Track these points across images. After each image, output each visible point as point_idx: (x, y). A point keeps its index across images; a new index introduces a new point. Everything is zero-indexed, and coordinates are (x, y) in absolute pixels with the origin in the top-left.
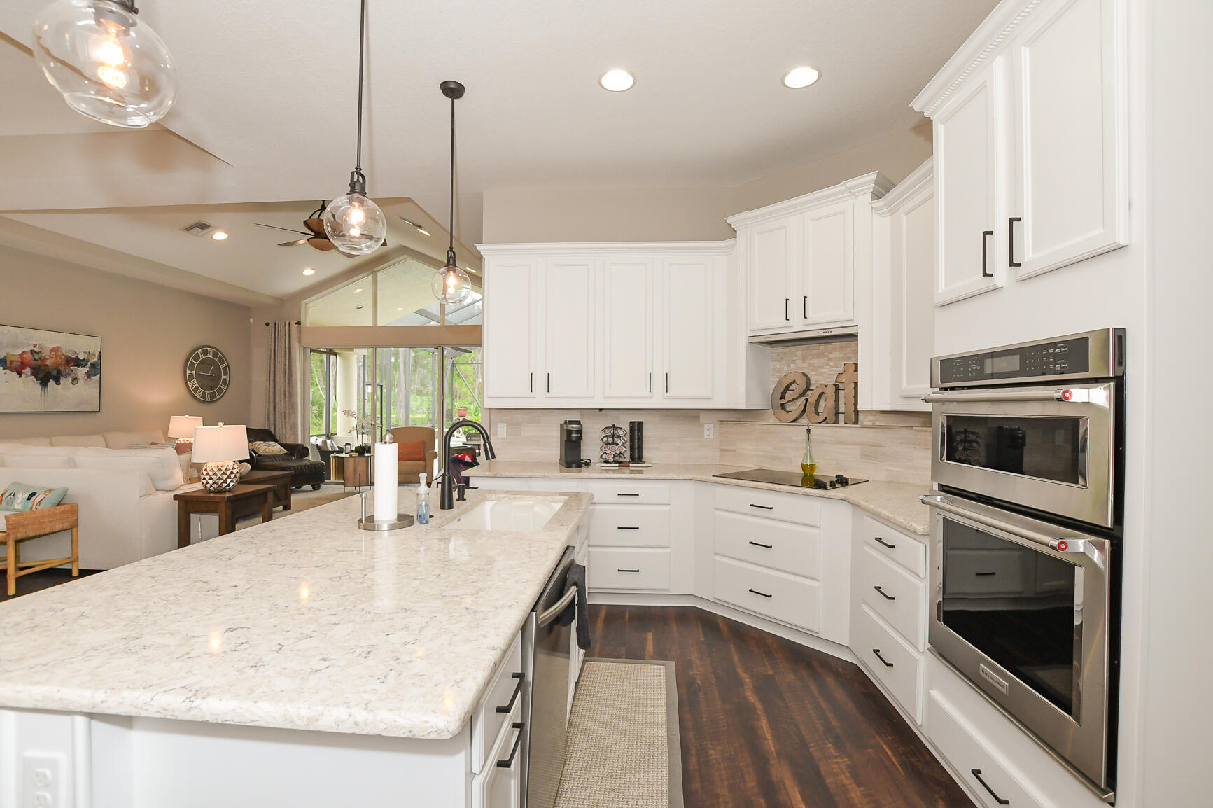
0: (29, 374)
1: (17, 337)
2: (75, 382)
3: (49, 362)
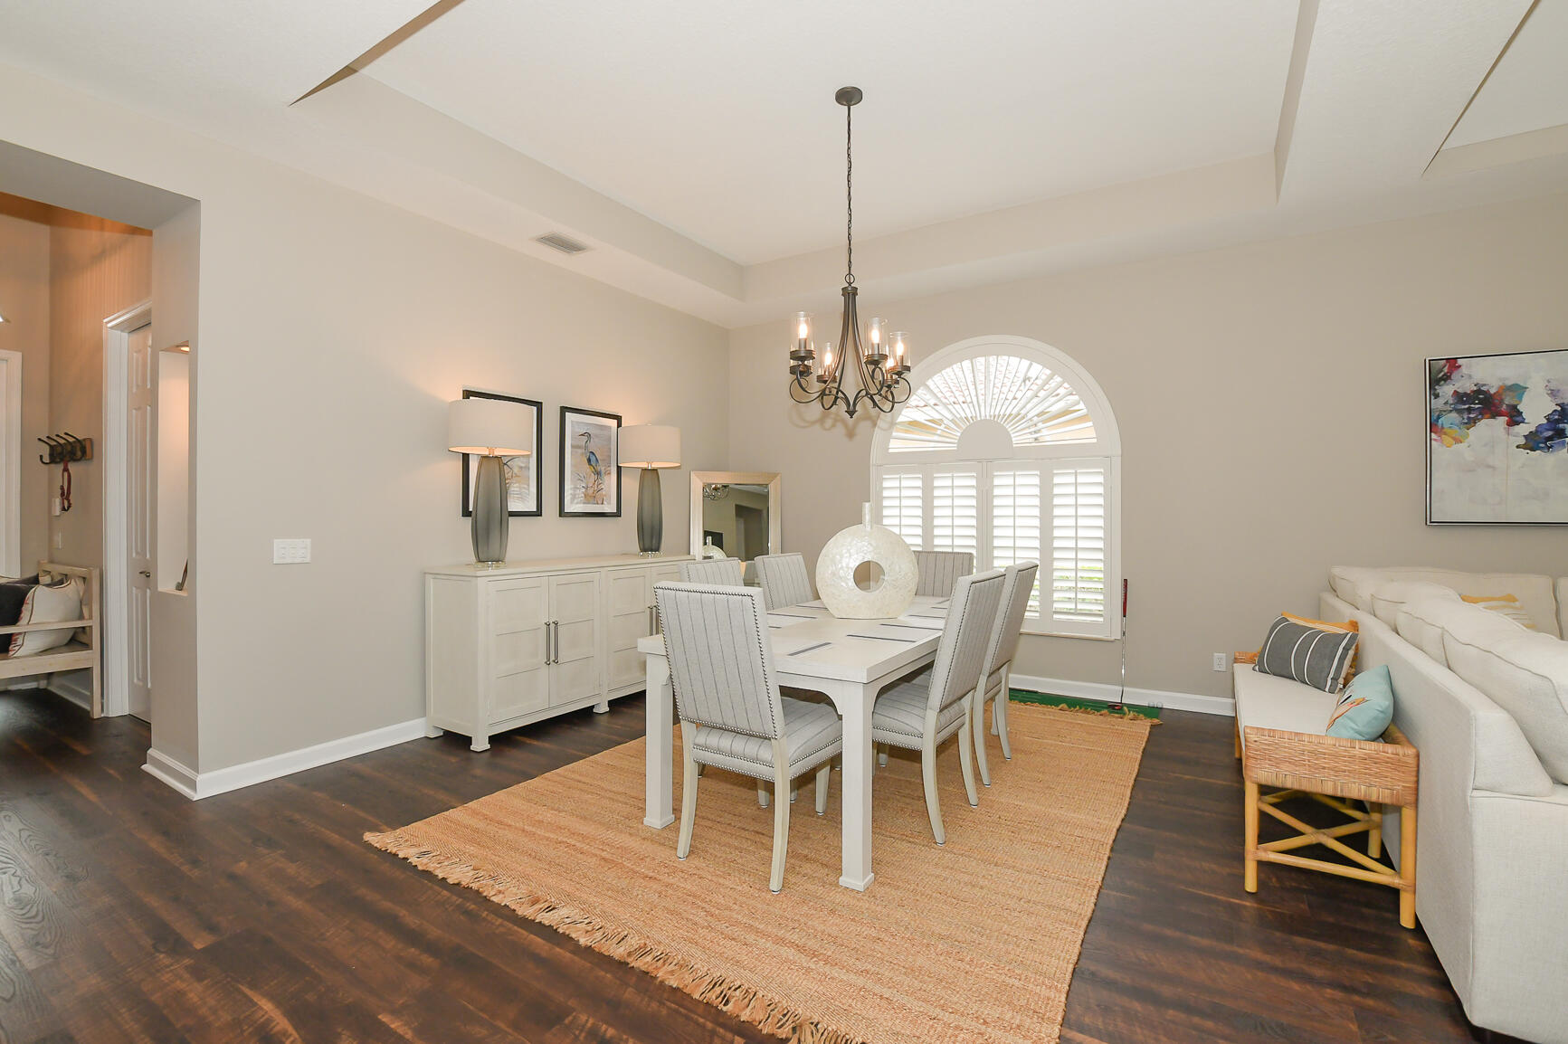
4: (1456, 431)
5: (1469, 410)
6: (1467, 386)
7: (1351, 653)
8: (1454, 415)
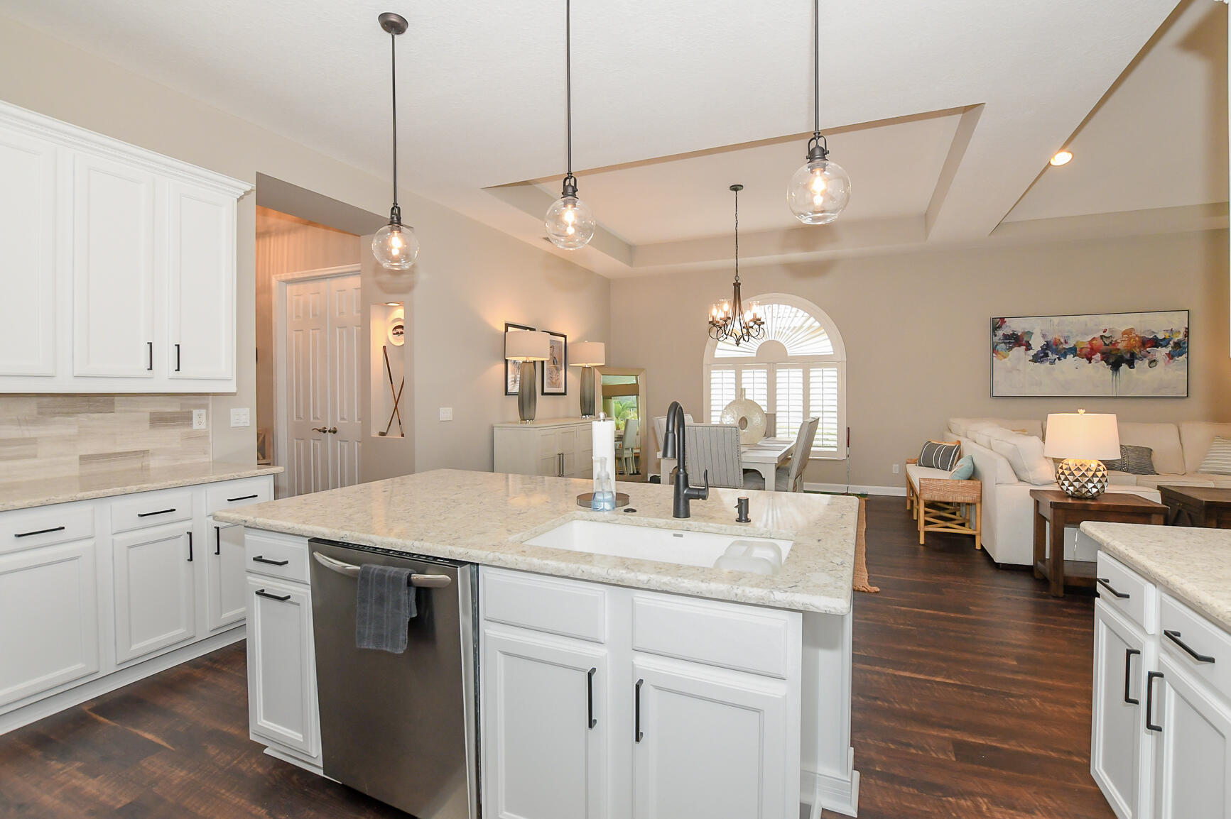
0: (1100, 359)
1: (1086, 325)
2: (1153, 364)
3: (1119, 346)
4: (1004, 353)
5: (1009, 343)
6: (1009, 332)
7: (958, 454)
8: (1003, 345)
